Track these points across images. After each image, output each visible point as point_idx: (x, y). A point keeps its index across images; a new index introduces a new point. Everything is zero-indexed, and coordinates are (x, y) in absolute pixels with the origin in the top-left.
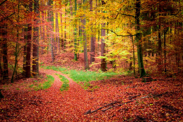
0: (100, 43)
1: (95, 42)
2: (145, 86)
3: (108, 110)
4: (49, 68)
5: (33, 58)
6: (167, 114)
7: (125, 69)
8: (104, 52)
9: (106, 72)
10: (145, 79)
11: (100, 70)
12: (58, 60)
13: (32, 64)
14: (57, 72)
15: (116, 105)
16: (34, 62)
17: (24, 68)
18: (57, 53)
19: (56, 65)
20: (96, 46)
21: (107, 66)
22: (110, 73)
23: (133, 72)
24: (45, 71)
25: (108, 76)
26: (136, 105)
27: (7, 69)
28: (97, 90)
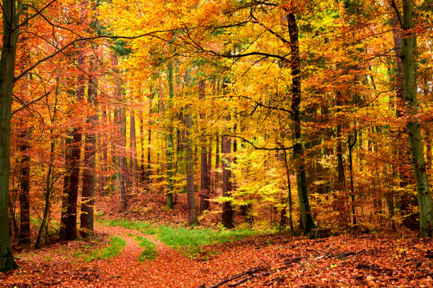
0: (220, 170)
1: (210, 169)
2: (316, 244)
3: (242, 285)
4: (116, 223)
5: (83, 200)
6: (369, 278)
7: (273, 222)
8: (229, 187)
9: (232, 229)
10: (315, 232)
11: (220, 225)
12: (134, 207)
13: (79, 212)
14: (131, 231)
15: (258, 275)
16: (84, 208)
17: (63, 220)
18: (133, 193)
19: (129, 219)
20: (211, 178)
21: (236, 219)
22: (242, 229)
23: (288, 227)
24: (106, 229)
25: (237, 236)
26: (301, 271)
27: (27, 223)
28: (216, 257)
